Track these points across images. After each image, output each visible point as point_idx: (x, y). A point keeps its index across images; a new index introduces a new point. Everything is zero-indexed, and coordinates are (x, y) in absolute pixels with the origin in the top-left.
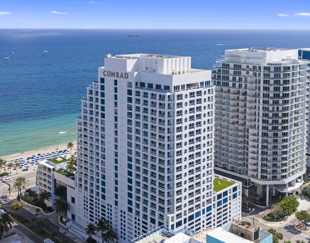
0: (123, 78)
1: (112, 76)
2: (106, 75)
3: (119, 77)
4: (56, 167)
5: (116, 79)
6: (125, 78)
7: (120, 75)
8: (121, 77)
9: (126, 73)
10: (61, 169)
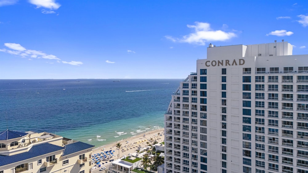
0: (236, 64)
1: (219, 65)
2: (209, 66)
3: (230, 65)
4: (133, 166)
5: (224, 67)
6: (240, 64)
7: (231, 63)
8: (233, 65)
9: (241, 59)
10: (137, 169)
